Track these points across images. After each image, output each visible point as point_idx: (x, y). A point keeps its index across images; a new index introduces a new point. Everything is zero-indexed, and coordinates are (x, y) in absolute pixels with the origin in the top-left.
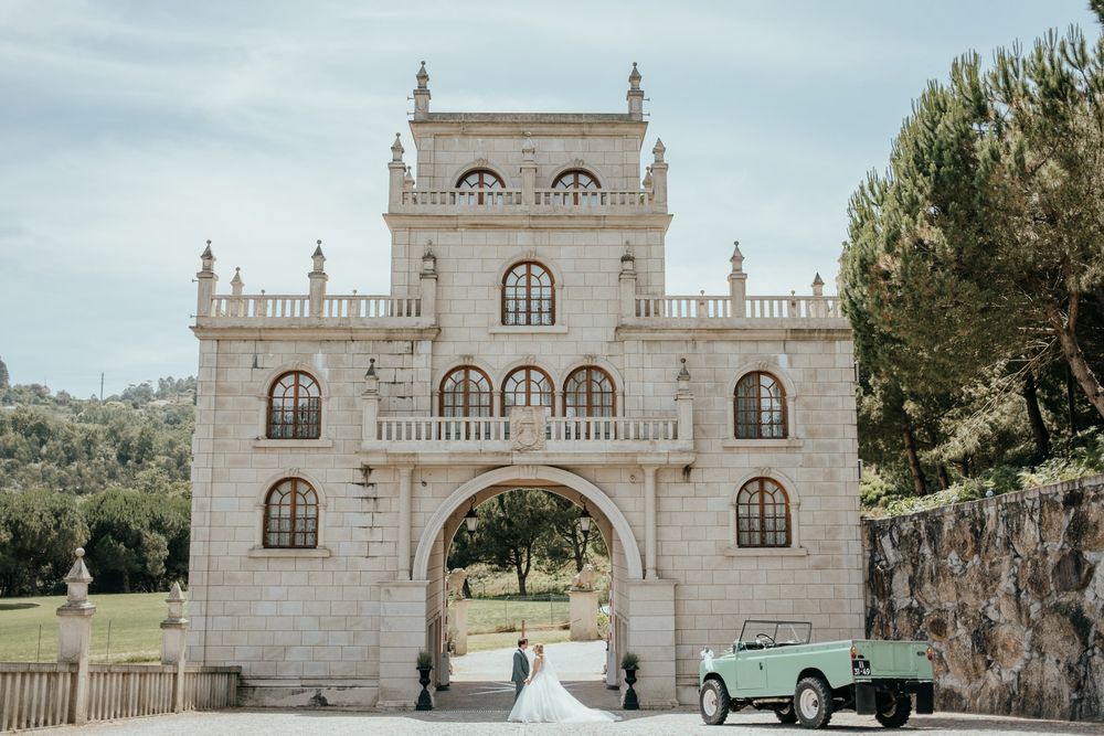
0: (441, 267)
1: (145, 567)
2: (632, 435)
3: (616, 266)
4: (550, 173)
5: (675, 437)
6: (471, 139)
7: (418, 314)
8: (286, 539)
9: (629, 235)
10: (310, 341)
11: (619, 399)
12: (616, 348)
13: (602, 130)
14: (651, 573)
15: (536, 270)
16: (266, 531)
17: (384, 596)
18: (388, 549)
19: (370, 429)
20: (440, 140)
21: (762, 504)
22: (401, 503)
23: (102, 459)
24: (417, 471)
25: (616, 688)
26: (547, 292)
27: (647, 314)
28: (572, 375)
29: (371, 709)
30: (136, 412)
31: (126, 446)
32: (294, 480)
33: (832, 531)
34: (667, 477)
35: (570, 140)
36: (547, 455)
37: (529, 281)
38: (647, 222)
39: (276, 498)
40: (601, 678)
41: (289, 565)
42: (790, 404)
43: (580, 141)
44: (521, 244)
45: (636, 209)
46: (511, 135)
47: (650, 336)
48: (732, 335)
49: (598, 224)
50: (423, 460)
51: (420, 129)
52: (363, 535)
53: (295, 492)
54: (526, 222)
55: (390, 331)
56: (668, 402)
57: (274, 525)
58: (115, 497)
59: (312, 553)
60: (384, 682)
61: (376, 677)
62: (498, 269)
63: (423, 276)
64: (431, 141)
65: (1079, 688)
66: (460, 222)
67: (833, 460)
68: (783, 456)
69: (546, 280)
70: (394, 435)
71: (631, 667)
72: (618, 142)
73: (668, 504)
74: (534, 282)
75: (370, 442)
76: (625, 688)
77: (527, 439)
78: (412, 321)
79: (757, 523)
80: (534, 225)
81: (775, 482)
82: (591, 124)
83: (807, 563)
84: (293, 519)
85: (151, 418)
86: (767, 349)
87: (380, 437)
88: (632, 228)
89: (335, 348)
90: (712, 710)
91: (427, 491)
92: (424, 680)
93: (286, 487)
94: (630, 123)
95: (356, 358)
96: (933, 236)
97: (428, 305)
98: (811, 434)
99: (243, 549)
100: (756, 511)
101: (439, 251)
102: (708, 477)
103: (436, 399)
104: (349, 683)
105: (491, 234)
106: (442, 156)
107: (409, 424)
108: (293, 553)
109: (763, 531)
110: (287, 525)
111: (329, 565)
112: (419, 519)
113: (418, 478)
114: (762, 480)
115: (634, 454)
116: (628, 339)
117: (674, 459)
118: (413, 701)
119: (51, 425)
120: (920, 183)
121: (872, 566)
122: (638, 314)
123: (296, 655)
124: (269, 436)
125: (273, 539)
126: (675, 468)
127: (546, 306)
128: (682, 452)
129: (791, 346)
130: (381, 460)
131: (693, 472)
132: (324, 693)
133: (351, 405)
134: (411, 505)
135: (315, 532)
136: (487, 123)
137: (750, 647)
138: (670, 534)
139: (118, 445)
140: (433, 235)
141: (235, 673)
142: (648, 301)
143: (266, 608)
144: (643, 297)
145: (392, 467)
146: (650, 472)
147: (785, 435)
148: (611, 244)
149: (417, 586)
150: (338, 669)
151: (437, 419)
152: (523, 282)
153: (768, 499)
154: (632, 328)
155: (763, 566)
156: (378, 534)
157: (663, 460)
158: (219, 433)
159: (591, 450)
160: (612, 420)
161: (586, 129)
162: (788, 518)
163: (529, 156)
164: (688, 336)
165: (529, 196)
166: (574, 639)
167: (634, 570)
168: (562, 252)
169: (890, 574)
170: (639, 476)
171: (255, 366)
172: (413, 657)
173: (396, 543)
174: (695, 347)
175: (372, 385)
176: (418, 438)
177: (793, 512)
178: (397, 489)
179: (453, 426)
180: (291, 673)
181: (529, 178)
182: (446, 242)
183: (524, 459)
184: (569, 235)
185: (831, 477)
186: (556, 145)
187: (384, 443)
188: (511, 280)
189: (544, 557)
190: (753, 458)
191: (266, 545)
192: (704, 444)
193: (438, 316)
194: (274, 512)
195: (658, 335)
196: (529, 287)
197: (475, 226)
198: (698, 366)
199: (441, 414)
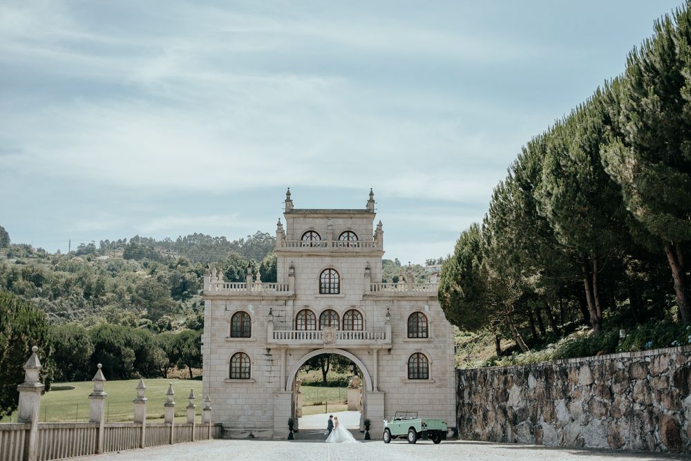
0: (297, 271)
1: (123, 366)
2: (368, 337)
3: (363, 271)
4: (338, 232)
5: (385, 338)
6: (308, 219)
7: (288, 290)
8: (238, 375)
9: (368, 259)
10: (247, 300)
11: (364, 322)
12: (363, 303)
13: (359, 216)
14: (375, 389)
15: (332, 272)
16: (231, 373)
17: (276, 398)
18: (277, 379)
19: (270, 335)
20: (295, 219)
21: (418, 363)
22: (282, 362)
23: (75, 295)
24: (288, 351)
25: (363, 432)
26: (337, 281)
27: (375, 290)
28: (346, 313)
29: (271, 439)
30: (90, 264)
31: (89, 287)
32: (241, 353)
33: (444, 373)
34: (382, 353)
35: (346, 219)
36: (337, 345)
37: (330, 276)
38: (375, 254)
39: (234, 360)
40: (358, 428)
41: (240, 385)
42: (429, 325)
43: (349, 220)
44: (327, 262)
45: (371, 249)
46: (323, 218)
47: (376, 299)
48: (407, 298)
49: (357, 255)
50: (290, 347)
51: (288, 215)
52: (267, 374)
53: (241, 358)
54: (329, 254)
55: (277, 297)
56: (382, 324)
57: (233, 370)
58: (106, 329)
59: (249, 381)
60: (276, 430)
61: (273, 427)
62: (318, 271)
63: (290, 275)
64: (292, 220)
65: (504, 432)
66: (304, 254)
67: (445, 346)
68: (426, 345)
69: (336, 276)
70: (279, 337)
71: (367, 424)
72: (365, 220)
73: (382, 363)
74: (332, 276)
75: (271, 340)
76: (366, 432)
77: (329, 339)
78: (286, 293)
79: (416, 370)
80: (332, 255)
81: (423, 354)
82: (354, 214)
83: (434, 385)
84: (241, 367)
85: (99, 268)
86: (420, 304)
87: (274, 338)
88: (370, 256)
89: (256, 303)
90: (386, 439)
91: (291, 358)
92: (291, 428)
93: (238, 356)
94: (369, 212)
95: (264, 307)
96: (459, 289)
97: (291, 287)
98: (437, 336)
99: (223, 379)
100: (416, 365)
101: (296, 265)
102: (398, 352)
103: (295, 322)
104: (263, 429)
105: (316, 258)
106: (296, 226)
107: (285, 333)
108: (241, 381)
109: (418, 373)
110: (238, 370)
111: (255, 385)
112: (289, 368)
113: (288, 353)
114: (418, 354)
115: (369, 345)
116: (368, 300)
117: (384, 347)
118: (287, 436)
119: (45, 275)
120: (458, 268)
121: (459, 387)
122: (371, 290)
123: (242, 419)
124: (232, 336)
125: (233, 375)
126: (385, 349)
127: (336, 286)
128: (387, 344)
129: (430, 303)
130: (275, 347)
131: (392, 351)
132: (253, 433)
133: (262, 325)
134: (286, 363)
135: (249, 373)
136: (313, 214)
137: (398, 419)
138: (382, 374)
139: (84, 287)
140: (293, 259)
141: (219, 426)
142: (375, 286)
143: (231, 402)
144: (373, 284)
145: (279, 348)
146: (375, 351)
147: (427, 337)
148: (361, 263)
149: (288, 393)
150: (258, 424)
151: (295, 331)
152: (328, 276)
153: (421, 361)
154: (369, 296)
155: (418, 386)
156: (273, 374)
157: (380, 347)
158: (213, 335)
159: (353, 343)
160: (361, 332)
161: (352, 216)
162: (428, 368)
163: (330, 228)
164: (391, 299)
165: (330, 243)
166: (349, 410)
167: (369, 388)
168: (343, 265)
169: (463, 390)
170: (371, 352)
171: (226, 310)
172: (287, 420)
173: (280, 377)
174: (393, 303)
175: (271, 318)
176: (289, 338)
177: (429, 366)
178: (280, 357)
179: (301, 334)
180: (240, 426)
181: (330, 237)
182: (298, 262)
183: (328, 346)
184: (345, 259)
185: (444, 352)
186: (341, 221)
187: (276, 340)
188: (323, 276)
189: (336, 364)
190: (414, 346)
191: (231, 378)
192: (396, 340)
193: (295, 290)
194: (233, 365)
195: (379, 299)
196: (330, 278)
197: (309, 255)
198: (394, 310)
199: (296, 330)
